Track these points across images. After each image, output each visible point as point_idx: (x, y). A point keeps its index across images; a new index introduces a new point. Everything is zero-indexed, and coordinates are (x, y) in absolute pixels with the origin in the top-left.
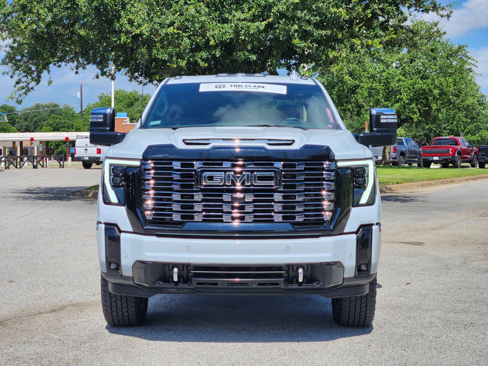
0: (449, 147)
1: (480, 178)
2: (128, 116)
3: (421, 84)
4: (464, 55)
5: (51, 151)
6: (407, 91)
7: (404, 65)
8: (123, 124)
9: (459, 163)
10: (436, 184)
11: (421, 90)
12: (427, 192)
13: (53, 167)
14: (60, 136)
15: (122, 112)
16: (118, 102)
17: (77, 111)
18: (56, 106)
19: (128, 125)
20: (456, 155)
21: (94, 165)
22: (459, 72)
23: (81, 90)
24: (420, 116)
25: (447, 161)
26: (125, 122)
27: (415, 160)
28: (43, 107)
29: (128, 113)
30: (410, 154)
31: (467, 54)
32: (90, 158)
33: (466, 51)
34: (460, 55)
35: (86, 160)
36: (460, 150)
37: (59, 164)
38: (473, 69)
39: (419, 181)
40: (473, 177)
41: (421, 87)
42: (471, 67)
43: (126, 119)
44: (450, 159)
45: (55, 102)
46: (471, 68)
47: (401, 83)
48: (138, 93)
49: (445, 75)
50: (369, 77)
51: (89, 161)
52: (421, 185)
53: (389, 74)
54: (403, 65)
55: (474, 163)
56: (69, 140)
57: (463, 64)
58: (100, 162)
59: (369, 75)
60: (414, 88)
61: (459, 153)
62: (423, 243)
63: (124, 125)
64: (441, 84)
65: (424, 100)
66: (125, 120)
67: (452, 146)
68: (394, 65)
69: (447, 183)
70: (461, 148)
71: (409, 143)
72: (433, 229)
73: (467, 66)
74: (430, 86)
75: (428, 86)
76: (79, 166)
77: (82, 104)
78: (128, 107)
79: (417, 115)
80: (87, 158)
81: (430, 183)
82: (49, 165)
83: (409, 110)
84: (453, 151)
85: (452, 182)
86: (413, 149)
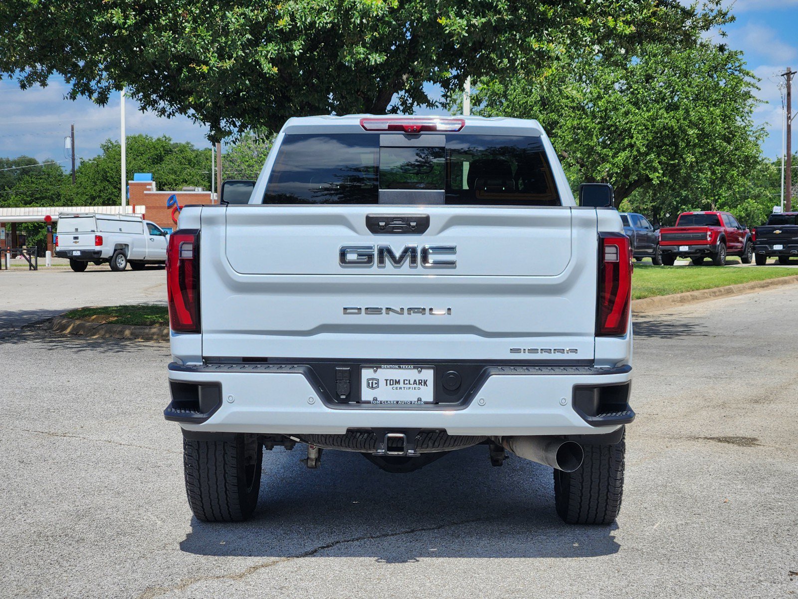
0: (707, 230)
1: (772, 283)
2: (153, 179)
3: (666, 118)
4: (738, 69)
5: (21, 240)
6: (642, 130)
7: (635, 86)
8: (145, 192)
9: (722, 257)
10: (704, 297)
11: (666, 130)
12: (695, 315)
13: (17, 268)
14: (36, 213)
15: (143, 172)
16: (137, 155)
17: (67, 170)
18: (32, 162)
19: (154, 195)
20: (718, 243)
21: (91, 266)
22: (730, 99)
23: (73, 134)
24: (664, 175)
25: (702, 254)
26: (149, 190)
27: (647, 252)
28: (9, 165)
29: (153, 174)
30: (639, 242)
31: (743, 67)
32: (83, 252)
33: (742, 62)
34: (730, 68)
35: (75, 256)
36: (723, 233)
37: (28, 263)
38: (751, 93)
39: (674, 291)
40: (762, 282)
41: (667, 123)
42: (749, 89)
43: (150, 184)
44: (708, 250)
45: (30, 156)
46: (749, 92)
47: (631, 117)
48: (170, 140)
49: (708, 103)
50: (573, 108)
51: (81, 259)
52: (679, 299)
53: (608, 102)
54: (633, 86)
55: (746, 256)
56: (52, 221)
57: (737, 83)
58: (101, 260)
59: (575, 105)
60: (653, 126)
61: (723, 240)
62: (755, 439)
63: (146, 195)
64: (701, 119)
65: (670, 147)
66: (148, 187)
67: (713, 227)
68: (617, 86)
69: (721, 294)
70: (725, 231)
71: (639, 222)
72: (756, 402)
73: (744, 89)
74: (682, 121)
75: (678, 123)
76: (65, 267)
77: (73, 160)
78: (153, 164)
79: (659, 173)
80: (78, 253)
81: (694, 296)
82: (11, 265)
83: (645, 164)
84: (714, 236)
85: (729, 292)
86: (643, 232)
